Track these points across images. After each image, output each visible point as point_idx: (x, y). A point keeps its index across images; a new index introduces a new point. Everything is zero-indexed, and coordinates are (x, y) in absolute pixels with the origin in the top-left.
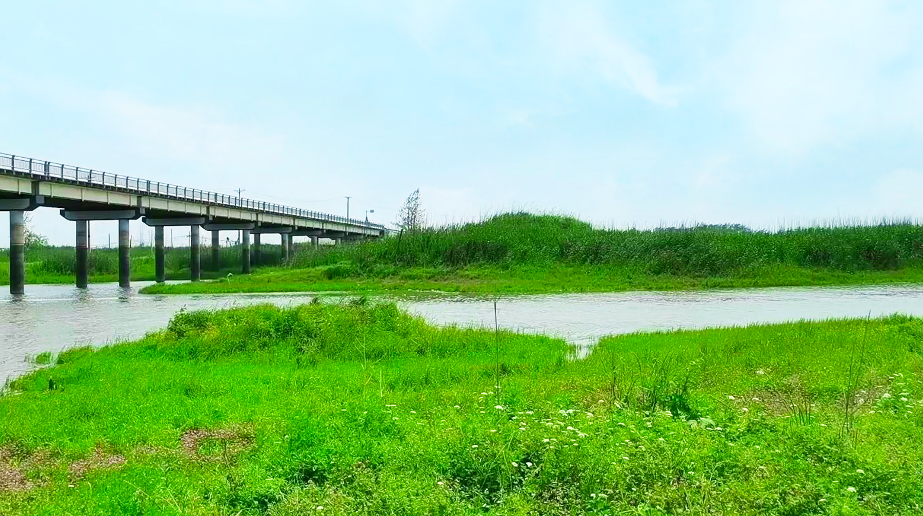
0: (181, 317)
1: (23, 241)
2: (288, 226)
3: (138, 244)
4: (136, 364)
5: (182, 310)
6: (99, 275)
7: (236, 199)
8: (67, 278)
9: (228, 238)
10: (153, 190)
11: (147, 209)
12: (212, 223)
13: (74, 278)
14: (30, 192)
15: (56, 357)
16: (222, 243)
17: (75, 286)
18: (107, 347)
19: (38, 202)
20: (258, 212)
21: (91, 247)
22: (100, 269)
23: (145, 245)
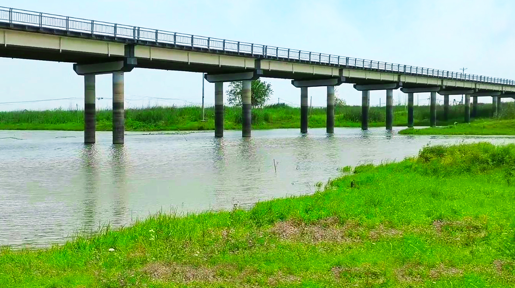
0: (427, 149)
1: (333, 103)
2: (498, 91)
3: (397, 104)
4: (399, 176)
5: (428, 145)
6: (374, 122)
7: (461, 75)
8: (355, 124)
9: (454, 100)
10: (408, 71)
11: (404, 83)
12: (445, 90)
13: (360, 124)
14: (338, 75)
15: (353, 169)
16: (451, 103)
17: (361, 129)
18: (382, 165)
19: (342, 80)
20: (476, 82)
21: (370, 106)
22: (375, 119)
23: (401, 105)
